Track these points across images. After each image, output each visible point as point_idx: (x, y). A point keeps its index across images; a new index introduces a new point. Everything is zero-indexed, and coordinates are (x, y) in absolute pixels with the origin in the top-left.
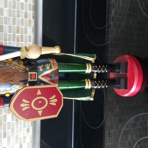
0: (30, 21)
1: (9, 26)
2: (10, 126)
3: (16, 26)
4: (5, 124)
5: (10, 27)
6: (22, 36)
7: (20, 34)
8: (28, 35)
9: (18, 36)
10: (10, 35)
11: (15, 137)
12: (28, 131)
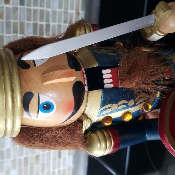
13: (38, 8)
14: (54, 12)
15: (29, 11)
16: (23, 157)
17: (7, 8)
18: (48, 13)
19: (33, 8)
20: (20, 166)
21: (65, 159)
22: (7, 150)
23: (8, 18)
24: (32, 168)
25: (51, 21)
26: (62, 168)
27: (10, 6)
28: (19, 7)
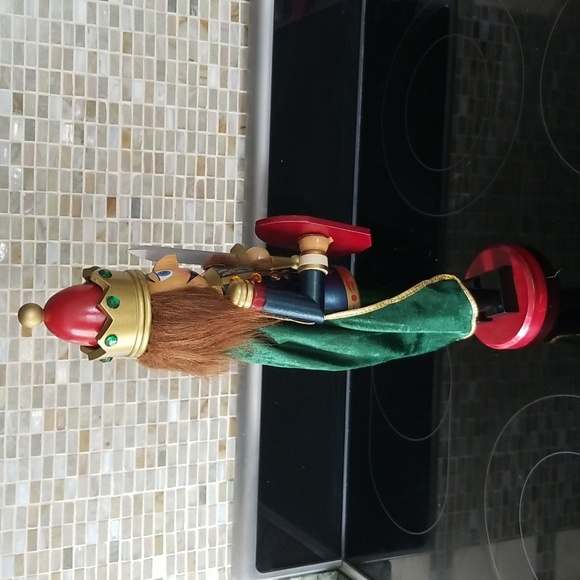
0: (232, 140)
1: (178, 156)
2: (175, 433)
3: (196, 154)
4: (163, 428)
5: (181, 158)
6: (211, 183)
7: (204, 178)
8: (226, 179)
9: (201, 182)
10: (180, 181)
11: (188, 463)
12: (222, 447)
13: (162, 220)
14: (189, 226)
15: (147, 226)
16: (131, 495)
17: (111, 223)
18: (178, 227)
19: (153, 220)
20: (126, 512)
21: (213, 506)
22: (103, 476)
23: (112, 239)
24: (149, 518)
25: (183, 241)
26: (207, 527)
27: (116, 220)
28: (131, 220)
